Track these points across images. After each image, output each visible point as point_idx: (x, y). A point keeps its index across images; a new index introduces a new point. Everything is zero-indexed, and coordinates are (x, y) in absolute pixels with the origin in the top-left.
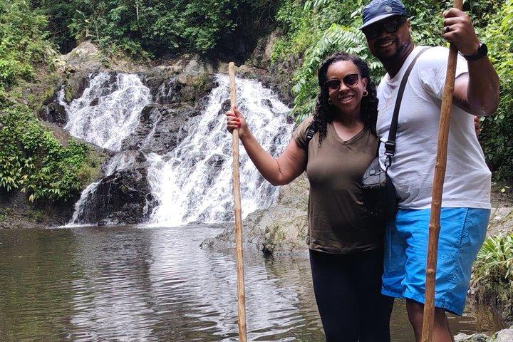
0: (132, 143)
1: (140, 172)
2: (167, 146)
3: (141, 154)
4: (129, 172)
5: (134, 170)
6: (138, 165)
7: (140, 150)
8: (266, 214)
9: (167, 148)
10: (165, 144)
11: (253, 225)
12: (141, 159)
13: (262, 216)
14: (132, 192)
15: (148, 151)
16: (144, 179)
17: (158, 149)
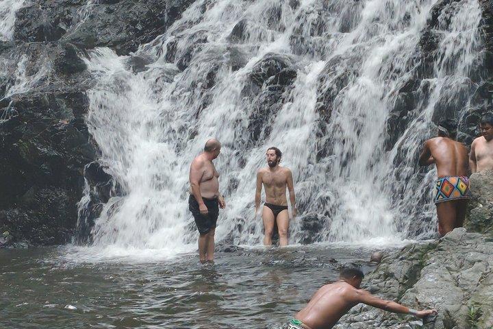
0: (45, 20)
1: (69, 103)
2: (139, 27)
3: (70, 54)
4: (38, 104)
5: (51, 97)
6: (61, 85)
7: (66, 38)
8: (433, 259)
9: (139, 33)
10: (134, 23)
11: (396, 288)
12: (70, 66)
13: (421, 266)
14: (46, 158)
15: (90, 44)
16: (79, 124)
17: (113, 35)
